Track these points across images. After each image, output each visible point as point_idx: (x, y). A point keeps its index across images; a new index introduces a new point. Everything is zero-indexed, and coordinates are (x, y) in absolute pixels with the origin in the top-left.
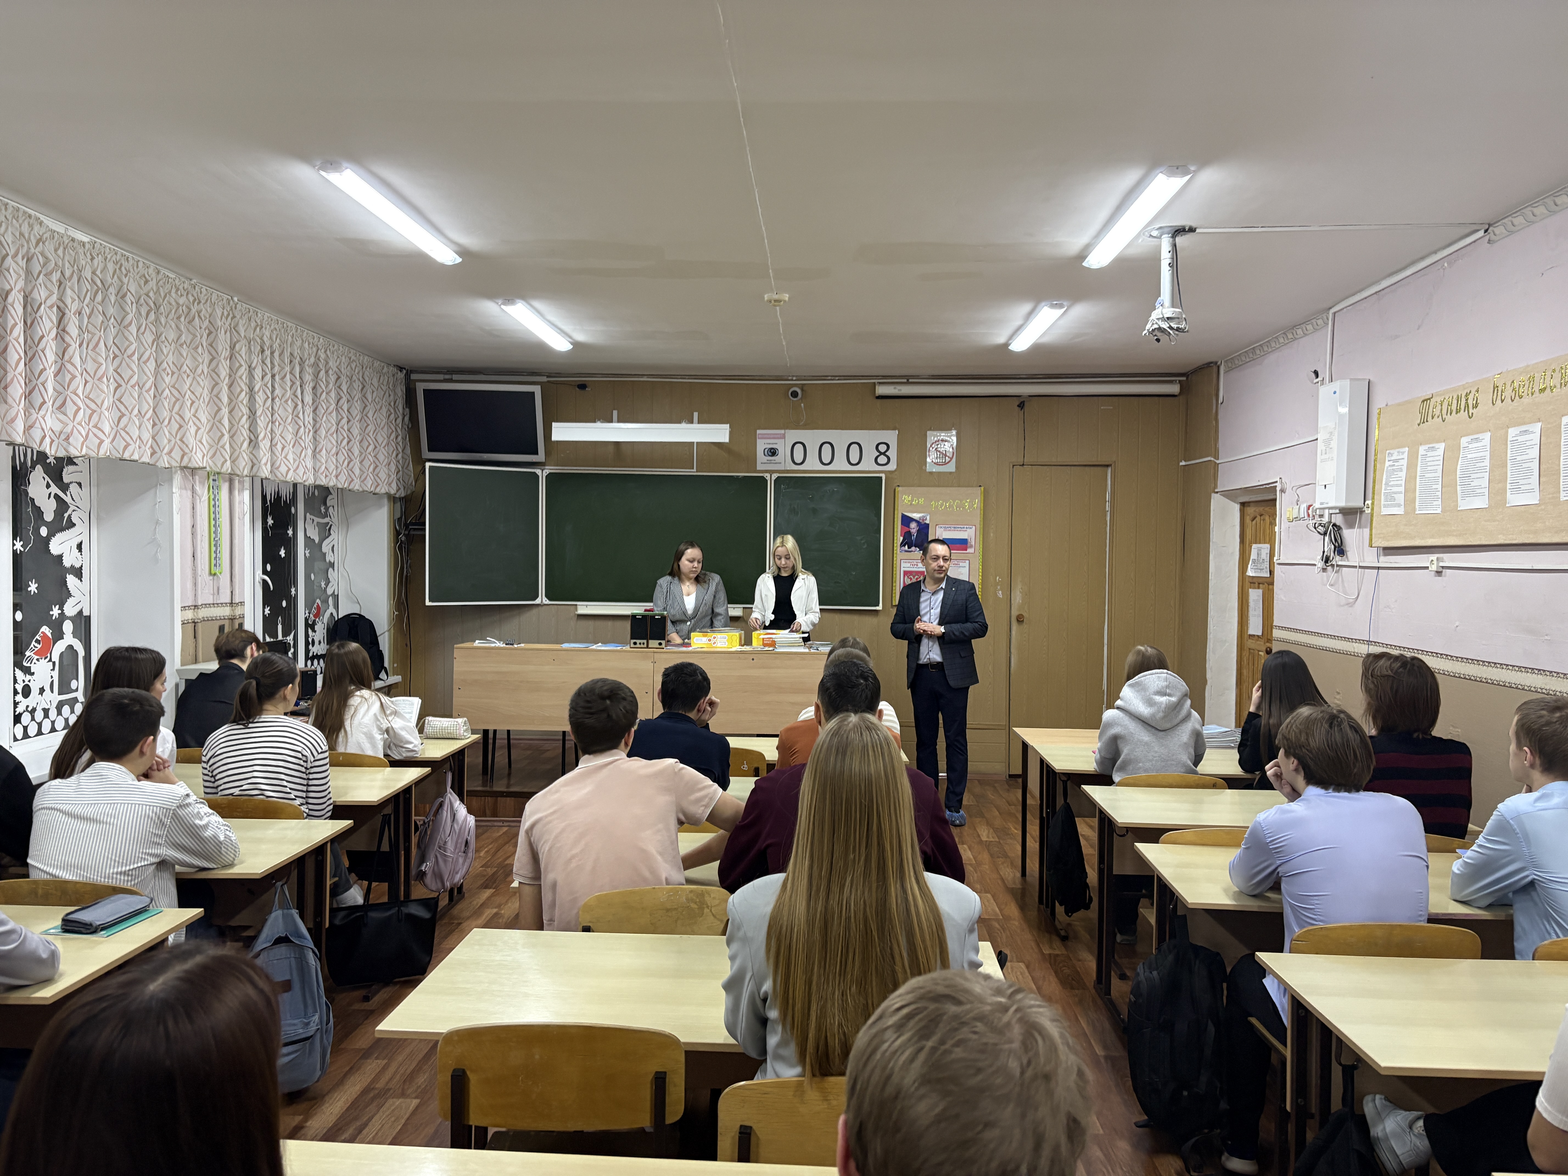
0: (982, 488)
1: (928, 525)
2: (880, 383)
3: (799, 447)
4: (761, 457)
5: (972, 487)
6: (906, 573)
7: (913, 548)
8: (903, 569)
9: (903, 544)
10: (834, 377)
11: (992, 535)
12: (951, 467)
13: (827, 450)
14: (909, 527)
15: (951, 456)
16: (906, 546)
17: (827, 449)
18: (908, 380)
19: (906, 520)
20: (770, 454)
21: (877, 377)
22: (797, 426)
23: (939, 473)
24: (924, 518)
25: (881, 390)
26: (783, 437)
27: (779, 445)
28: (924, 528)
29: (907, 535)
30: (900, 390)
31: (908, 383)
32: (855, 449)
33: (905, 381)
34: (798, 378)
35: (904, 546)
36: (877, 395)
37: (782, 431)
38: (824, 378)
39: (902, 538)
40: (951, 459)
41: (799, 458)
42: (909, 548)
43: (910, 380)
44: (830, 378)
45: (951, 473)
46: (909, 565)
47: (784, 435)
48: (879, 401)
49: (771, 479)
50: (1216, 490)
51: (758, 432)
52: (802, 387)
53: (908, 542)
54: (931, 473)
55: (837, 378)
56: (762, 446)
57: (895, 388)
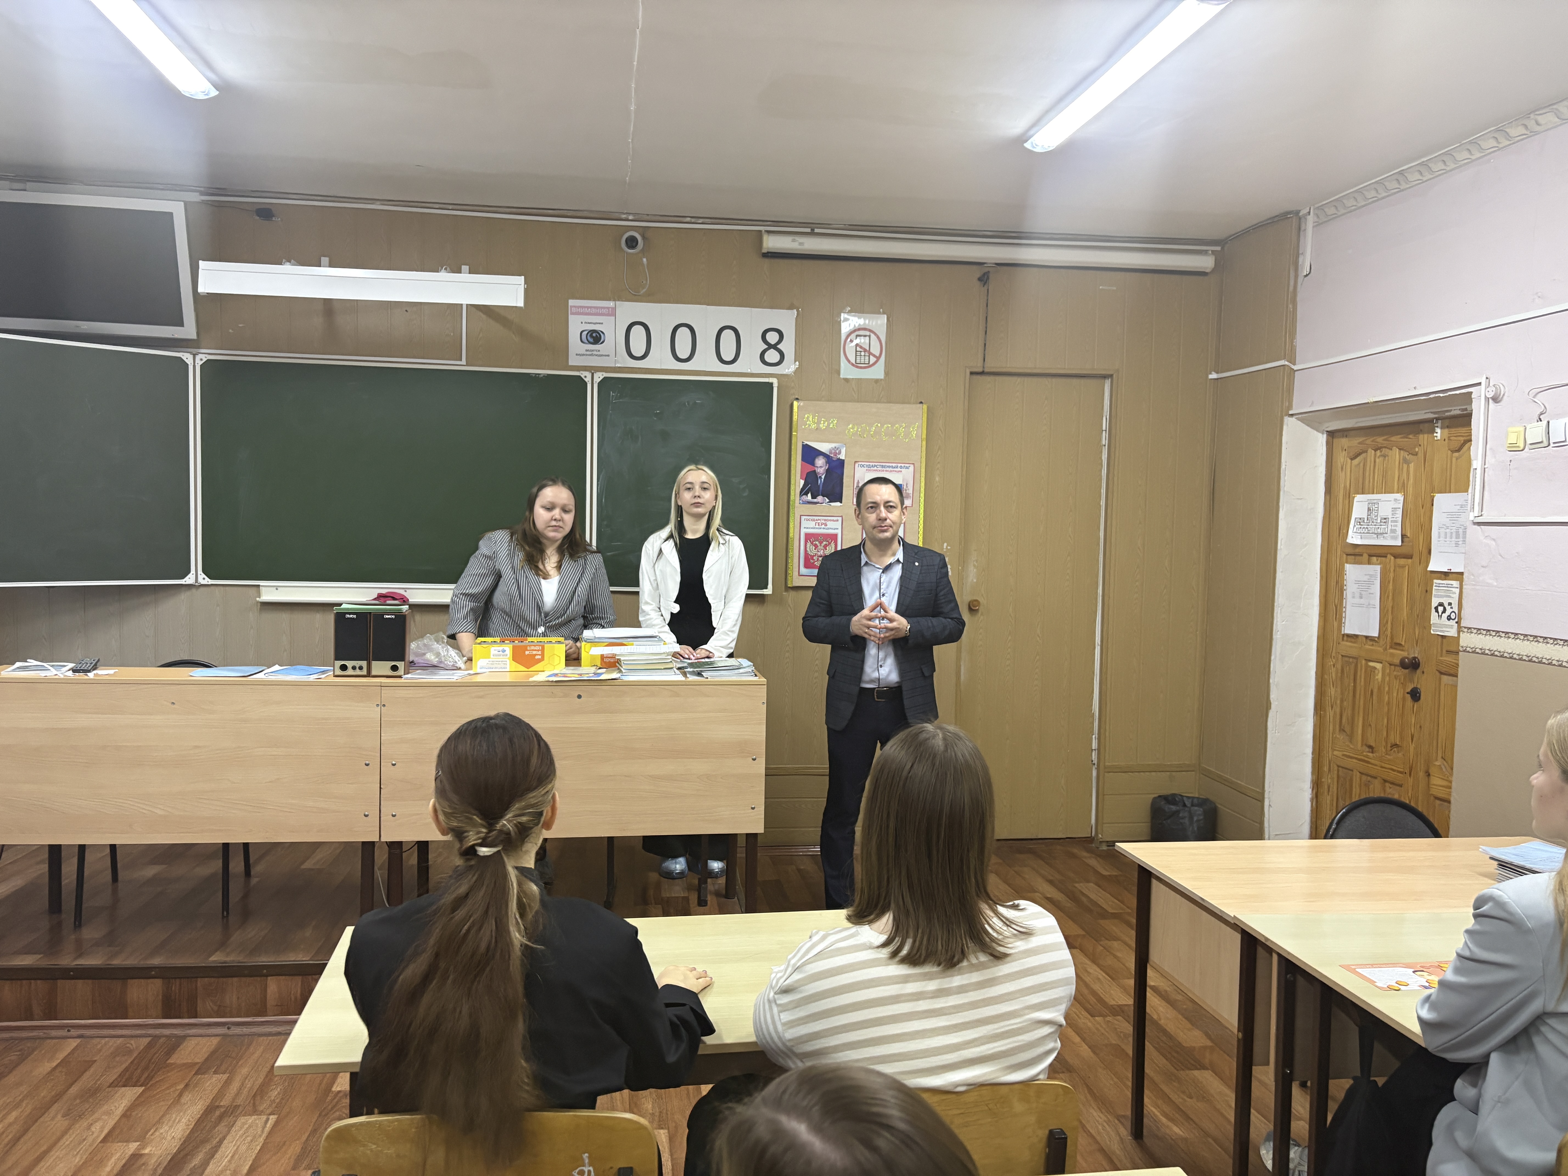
0: (925, 407)
1: (842, 462)
2: (769, 232)
3: (638, 331)
4: (576, 346)
5: (909, 403)
6: (808, 537)
7: (820, 499)
8: (803, 531)
9: (804, 492)
10: (695, 219)
11: (937, 479)
12: (878, 372)
13: (683, 337)
14: (813, 464)
15: (878, 355)
16: (809, 495)
17: (683, 335)
18: (813, 230)
19: (810, 454)
20: (591, 340)
21: (762, 222)
22: (636, 296)
23: (859, 381)
24: (837, 451)
25: (772, 243)
26: (612, 313)
27: (605, 326)
28: (836, 467)
29: (811, 478)
30: (801, 244)
31: (812, 234)
32: (728, 337)
33: (809, 230)
34: (637, 217)
35: (806, 494)
36: (765, 251)
37: (611, 304)
38: (679, 218)
39: (802, 482)
40: (878, 358)
41: (638, 348)
42: (813, 497)
43: (816, 230)
44: (688, 219)
45: (877, 381)
46: (812, 524)
47: (614, 309)
48: (767, 261)
49: (593, 383)
50: (1291, 412)
51: (572, 302)
52: (644, 231)
53: (812, 487)
54: (847, 380)
55: (700, 221)
56: (577, 325)
57: (794, 241)
